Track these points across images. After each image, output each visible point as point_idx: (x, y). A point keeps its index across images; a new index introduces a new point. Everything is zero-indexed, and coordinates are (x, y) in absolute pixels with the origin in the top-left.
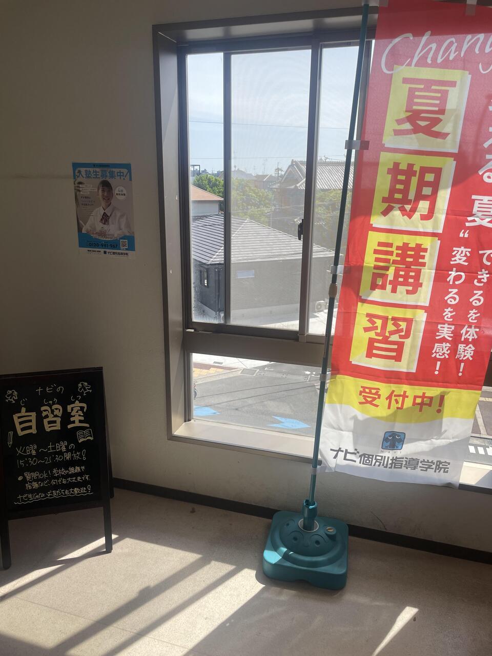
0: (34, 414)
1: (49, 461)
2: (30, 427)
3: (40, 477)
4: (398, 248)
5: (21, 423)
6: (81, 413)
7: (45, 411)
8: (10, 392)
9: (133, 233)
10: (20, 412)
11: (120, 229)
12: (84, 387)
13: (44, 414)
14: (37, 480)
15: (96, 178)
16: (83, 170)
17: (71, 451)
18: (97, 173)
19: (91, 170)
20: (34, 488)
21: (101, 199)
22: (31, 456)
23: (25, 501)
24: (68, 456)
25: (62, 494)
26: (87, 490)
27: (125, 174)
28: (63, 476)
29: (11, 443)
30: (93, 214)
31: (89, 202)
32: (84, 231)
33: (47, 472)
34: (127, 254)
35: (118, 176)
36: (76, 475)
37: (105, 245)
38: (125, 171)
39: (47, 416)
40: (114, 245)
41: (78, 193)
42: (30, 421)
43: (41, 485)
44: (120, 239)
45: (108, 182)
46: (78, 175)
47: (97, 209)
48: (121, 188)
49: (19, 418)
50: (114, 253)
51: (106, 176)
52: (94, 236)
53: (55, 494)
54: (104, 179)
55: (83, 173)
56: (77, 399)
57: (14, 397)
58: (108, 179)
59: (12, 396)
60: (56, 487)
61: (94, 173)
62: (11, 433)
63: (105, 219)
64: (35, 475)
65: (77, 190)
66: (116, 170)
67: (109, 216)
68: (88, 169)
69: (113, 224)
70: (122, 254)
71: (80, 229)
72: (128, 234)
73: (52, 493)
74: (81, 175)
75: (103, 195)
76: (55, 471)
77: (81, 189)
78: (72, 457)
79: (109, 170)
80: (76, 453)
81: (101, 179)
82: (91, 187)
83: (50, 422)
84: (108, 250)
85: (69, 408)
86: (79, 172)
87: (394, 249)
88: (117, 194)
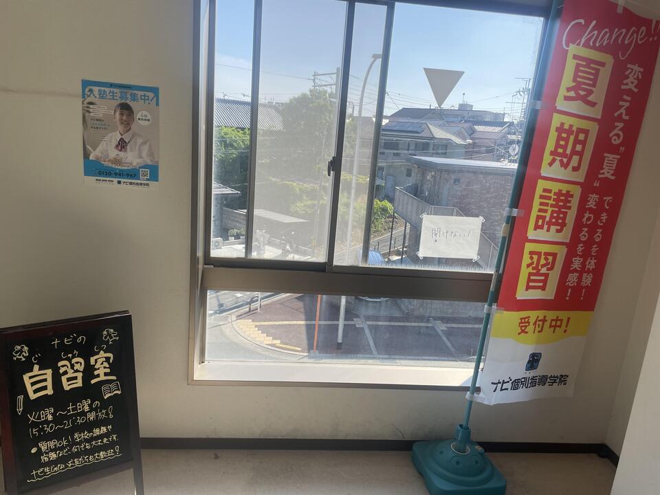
0: (49, 372)
1: (69, 425)
2: (45, 388)
3: (58, 445)
4: (555, 194)
5: (33, 384)
6: (106, 365)
7: (63, 366)
8: (19, 347)
9: (157, 162)
10: (32, 371)
11: (141, 157)
12: (111, 334)
13: (62, 371)
14: (54, 450)
15: (113, 99)
16: (96, 89)
17: (96, 410)
18: (115, 94)
19: (107, 90)
20: (51, 459)
21: (118, 123)
22: (47, 422)
23: (41, 477)
24: (92, 416)
25: (86, 462)
26: (115, 452)
27: (150, 98)
28: (87, 441)
29: (21, 409)
30: (106, 139)
31: (102, 125)
32: (91, 158)
33: (67, 438)
34: (147, 184)
35: (141, 99)
36: (101, 437)
37: (120, 174)
38: (151, 95)
39: (65, 373)
40: (132, 174)
41: (87, 114)
42: (45, 380)
43: (60, 455)
44: (140, 168)
45: (129, 105)
46: (89, 93)
47: (111, 135)
48: (145, 113)
49: (30, 378)
50: (131, 183)
51: (127, 99)
52: (106, 164)
53: (77, 462)
54: (123, 101)
55: (96, 93)
56: (102, 349)
57: (24, 353)
58: (128, 102)
59: (22, 352)
60: (77, 455)
61: (111, 94)
62: (21, 398)
63: (122, 145)
64: (52, 444)
65: (86, 111)
66: (140, 93)
67: (127, 141)
68: (103, 89)
69: (131, 151)
70: (141, 184)
71: (86, 155)
72: (150, 163)
73: (74, 462)
74: (92, 95)
75: (121, 119)
76: (76, 435)
77: (91, 110)
78: (97, 416)
79: (131, 91)
80: (101, 411)
81: (119, 101)
82: (105, 109)
83: (69, 380)
84: (122, 180)
85: (92, 360)
86: (91, 91)
87: (552, 195)
88: (139, 119)
